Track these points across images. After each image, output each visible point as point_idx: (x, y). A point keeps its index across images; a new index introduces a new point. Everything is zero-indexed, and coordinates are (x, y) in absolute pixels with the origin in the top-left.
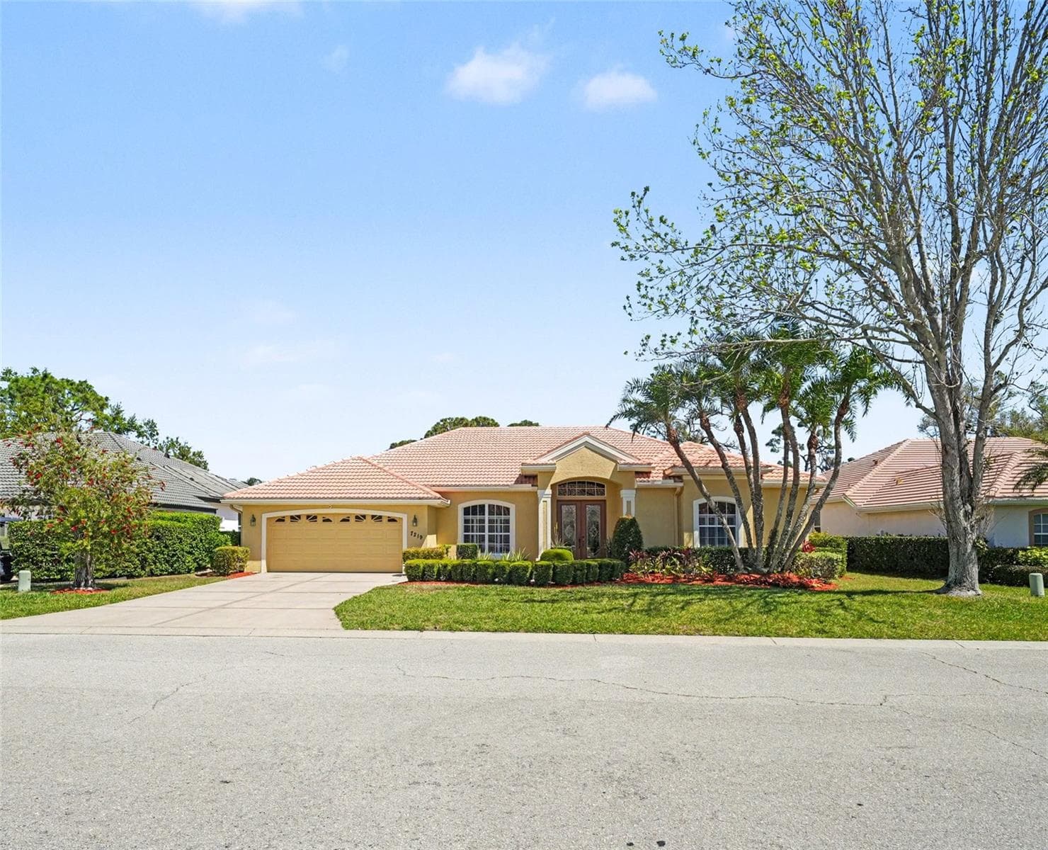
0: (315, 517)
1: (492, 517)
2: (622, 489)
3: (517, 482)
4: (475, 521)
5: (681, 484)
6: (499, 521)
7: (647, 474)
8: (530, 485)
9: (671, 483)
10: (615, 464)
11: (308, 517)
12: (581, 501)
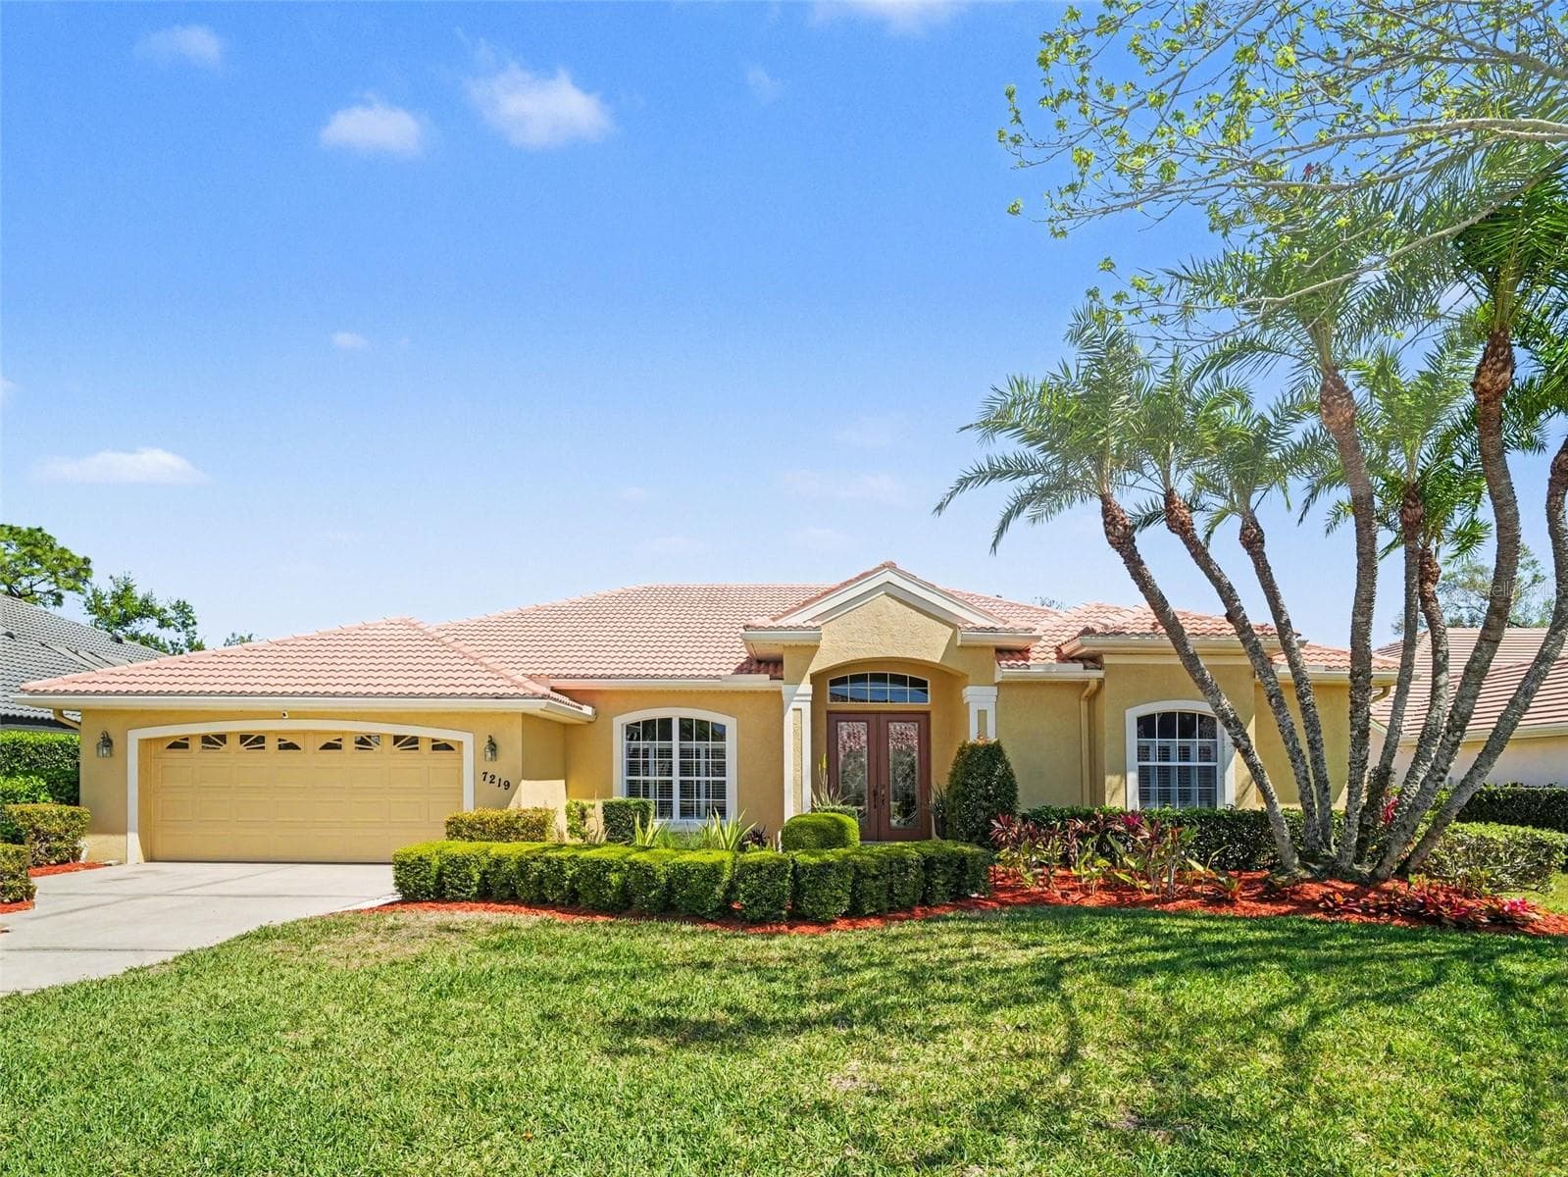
0: (260, 739)
1: (687, 744)
2: (965, 687)
3: (740, 670)
4: (651, 753)
5: (1100, 674)
6: (703, 753)
7: (1022, 653)
8: (768, 676)
9: (1076, 671)
10: (951, 631)
11: (244, 738)
12: (879, 713)
